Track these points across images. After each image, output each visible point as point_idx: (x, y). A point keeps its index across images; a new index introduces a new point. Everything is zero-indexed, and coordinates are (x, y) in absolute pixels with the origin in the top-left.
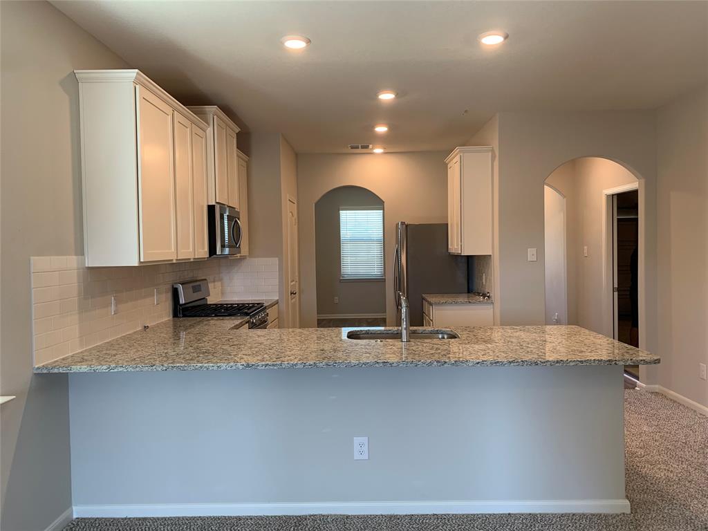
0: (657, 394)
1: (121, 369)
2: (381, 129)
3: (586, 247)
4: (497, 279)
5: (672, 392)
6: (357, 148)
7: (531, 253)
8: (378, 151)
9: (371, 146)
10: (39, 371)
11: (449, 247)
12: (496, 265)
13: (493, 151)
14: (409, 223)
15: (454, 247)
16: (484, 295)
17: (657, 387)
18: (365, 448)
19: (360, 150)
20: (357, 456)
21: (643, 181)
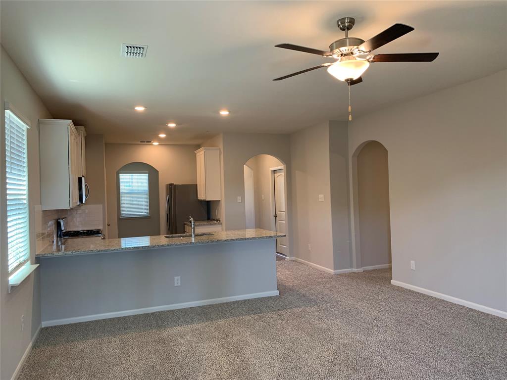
0: (294, 261)
1: (78, 253)
2: (162, 136)
3: (263, 196)
4: (223, 212)
5: (299, 259)
6: (144, 142)
7: (239, 199)
8: (156, 144)
9: (152, 141)
10: (38, 256)
11: (198, 196)
12: (223, 205)
13: (220, 149)
14: (176, 184)
15: (202, 196)
16: (217, 220)
17: (293, 258)
18: (179, 282)
19: (146, 143)
20: (176, 285)
21: (285, 166)
